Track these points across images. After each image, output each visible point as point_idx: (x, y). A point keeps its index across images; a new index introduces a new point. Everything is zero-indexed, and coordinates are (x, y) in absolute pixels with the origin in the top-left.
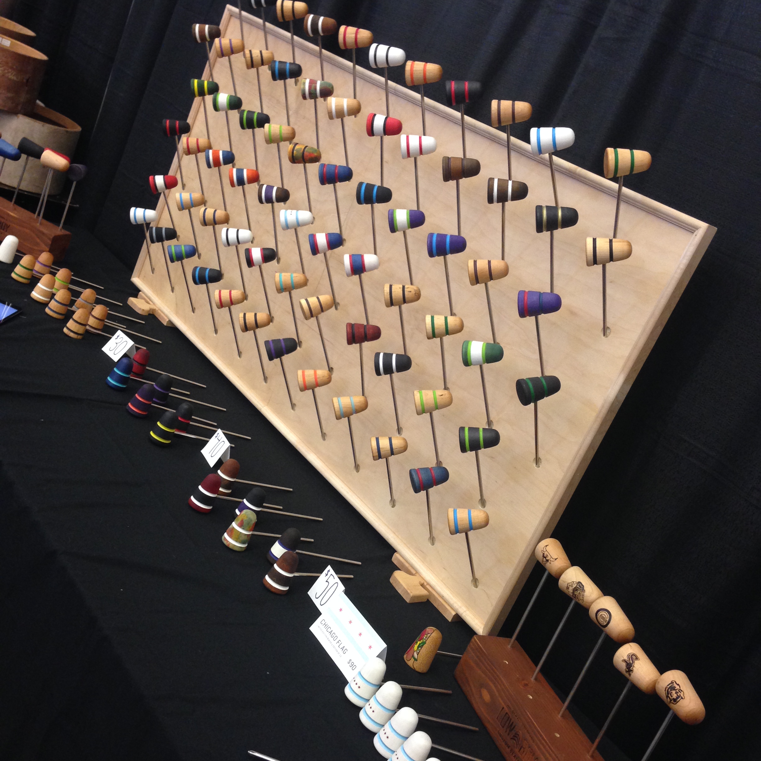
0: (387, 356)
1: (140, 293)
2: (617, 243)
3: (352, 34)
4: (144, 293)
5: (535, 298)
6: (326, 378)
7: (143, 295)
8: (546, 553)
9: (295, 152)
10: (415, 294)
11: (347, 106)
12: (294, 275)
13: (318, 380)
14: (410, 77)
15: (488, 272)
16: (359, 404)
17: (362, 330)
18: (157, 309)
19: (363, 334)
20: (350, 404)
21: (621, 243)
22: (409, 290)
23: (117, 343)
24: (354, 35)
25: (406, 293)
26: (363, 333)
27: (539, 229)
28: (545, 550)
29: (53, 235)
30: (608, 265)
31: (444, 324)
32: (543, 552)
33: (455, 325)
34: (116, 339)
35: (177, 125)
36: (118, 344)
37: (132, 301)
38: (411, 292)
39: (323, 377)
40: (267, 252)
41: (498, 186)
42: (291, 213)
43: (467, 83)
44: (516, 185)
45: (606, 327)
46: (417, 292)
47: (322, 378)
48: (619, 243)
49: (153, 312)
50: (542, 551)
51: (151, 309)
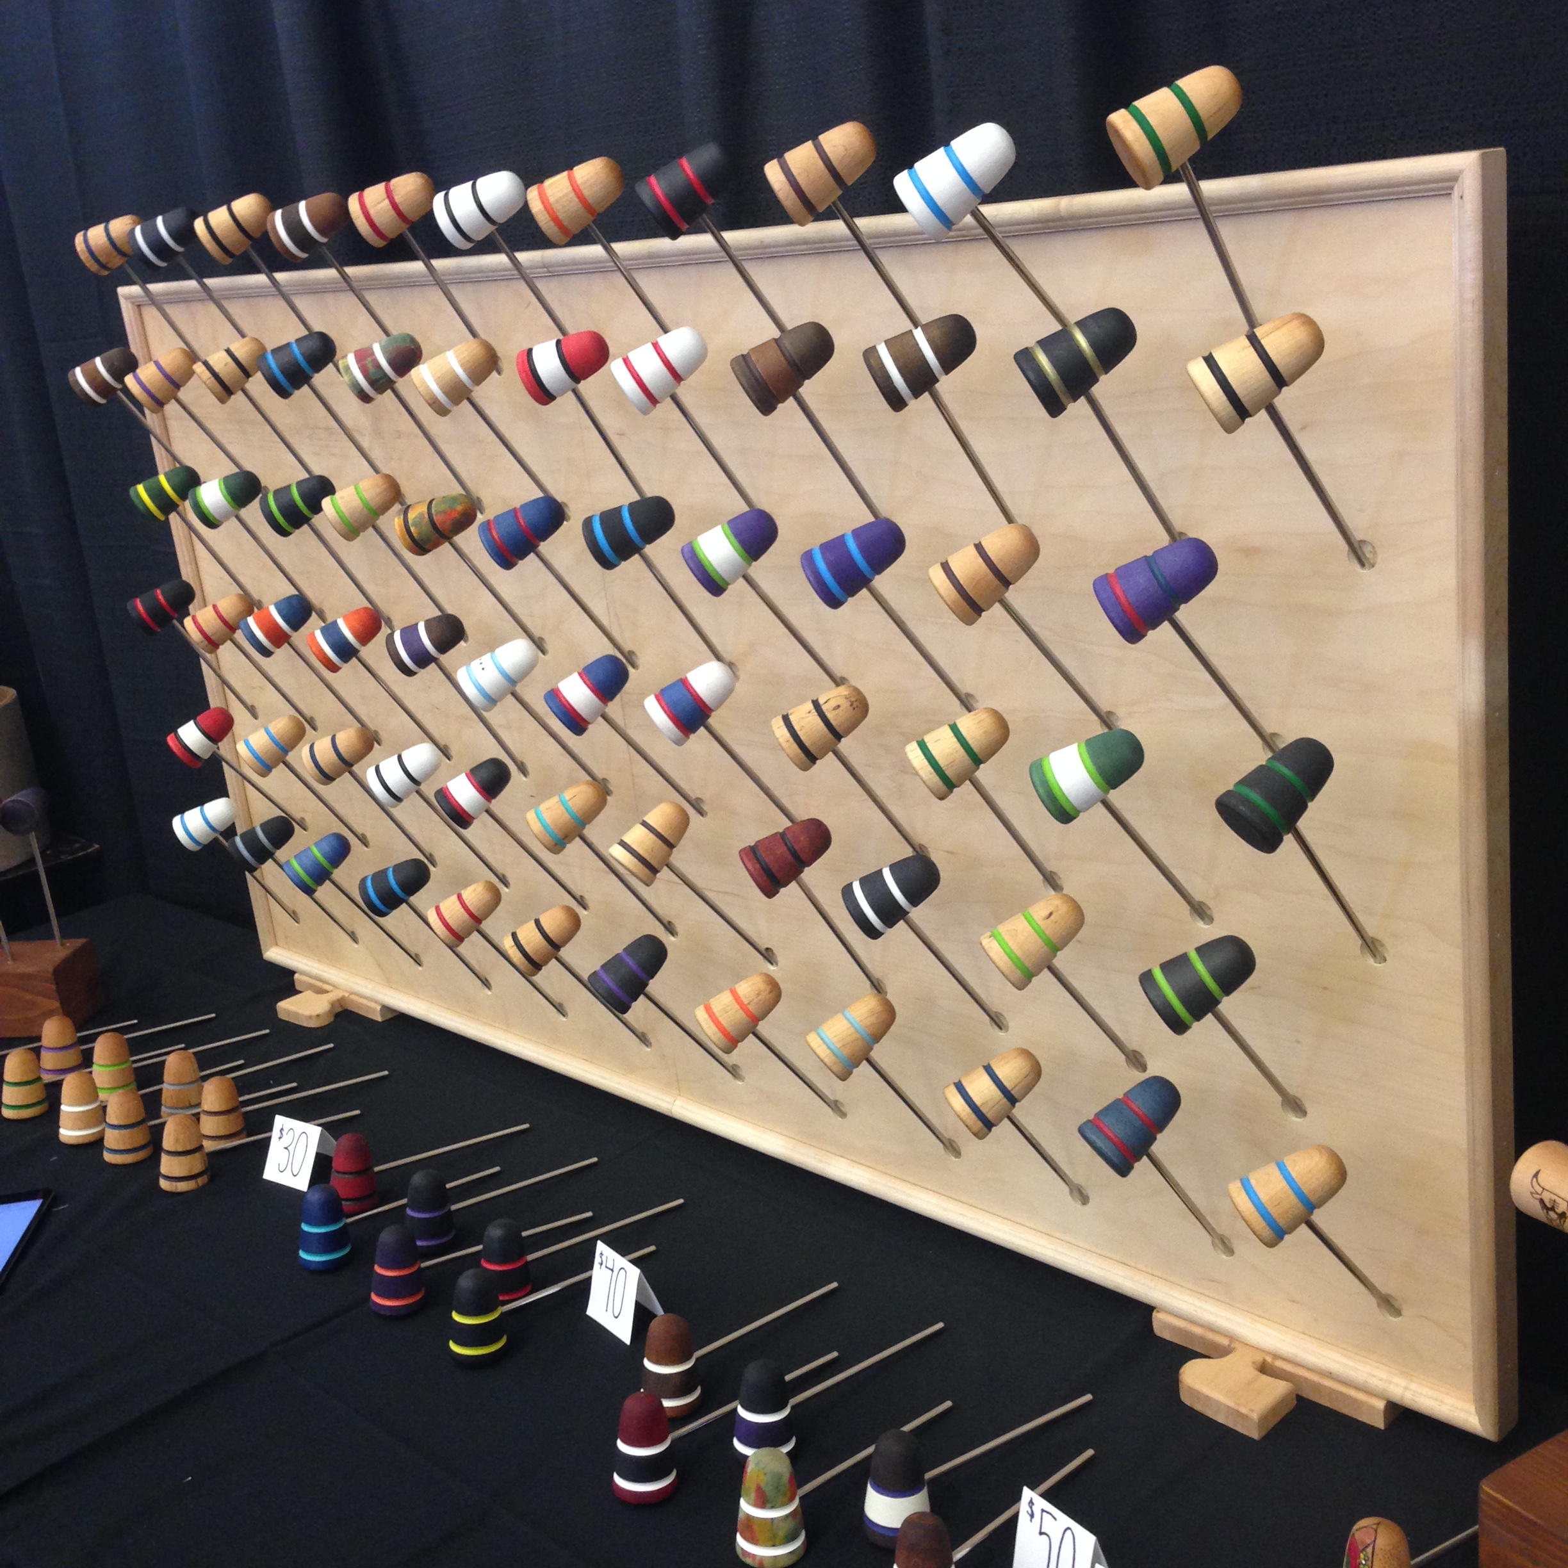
0: (873, 882)
1: (296, 976)
2: (1271, 337)
3: (379, 203)
4: (303, 973)
5: (1143, 580)
6: (767, 992)
7: (304, 978)
8: (1547, 1197)
9: (412, 529)
10: (851, 705)
11: (462, 365)
12: (568, 795)
13: (751, 1008)
14: (552, 224)
15: (991, 575)
16: (873, 1019)
17: (781, 850)
18: (347, 995)
19: (789, 857)
20: (852, 1030)
21: (1284, 330)
22: (833, 704)
23: (286, 1148)
24: (387, 202)
25: (830, 716)
26: (788, 855)
27: (1054, 406)
28: (1539, 1190)
29: (51, 969)
30: (1278, 402)
31: (958, 745)
32: (1538, 1197)
33: (985, 732)
34: (280, 1138)
35: (161, 597)
36: (291, 1149)
37: (288, 1008)
38: (839, 706)
39: (758, 994)
40: (484, 774)
41: (894, 361)
42: (482, 666)
43: (685, 162)
44: (936, 333)
45: (1356, 545)
46: (853, 699)
47: (756, 1000)
48: (1278, 333)
49: (341, 1006)
50: (1532, 1193)
51: (333, 1004)
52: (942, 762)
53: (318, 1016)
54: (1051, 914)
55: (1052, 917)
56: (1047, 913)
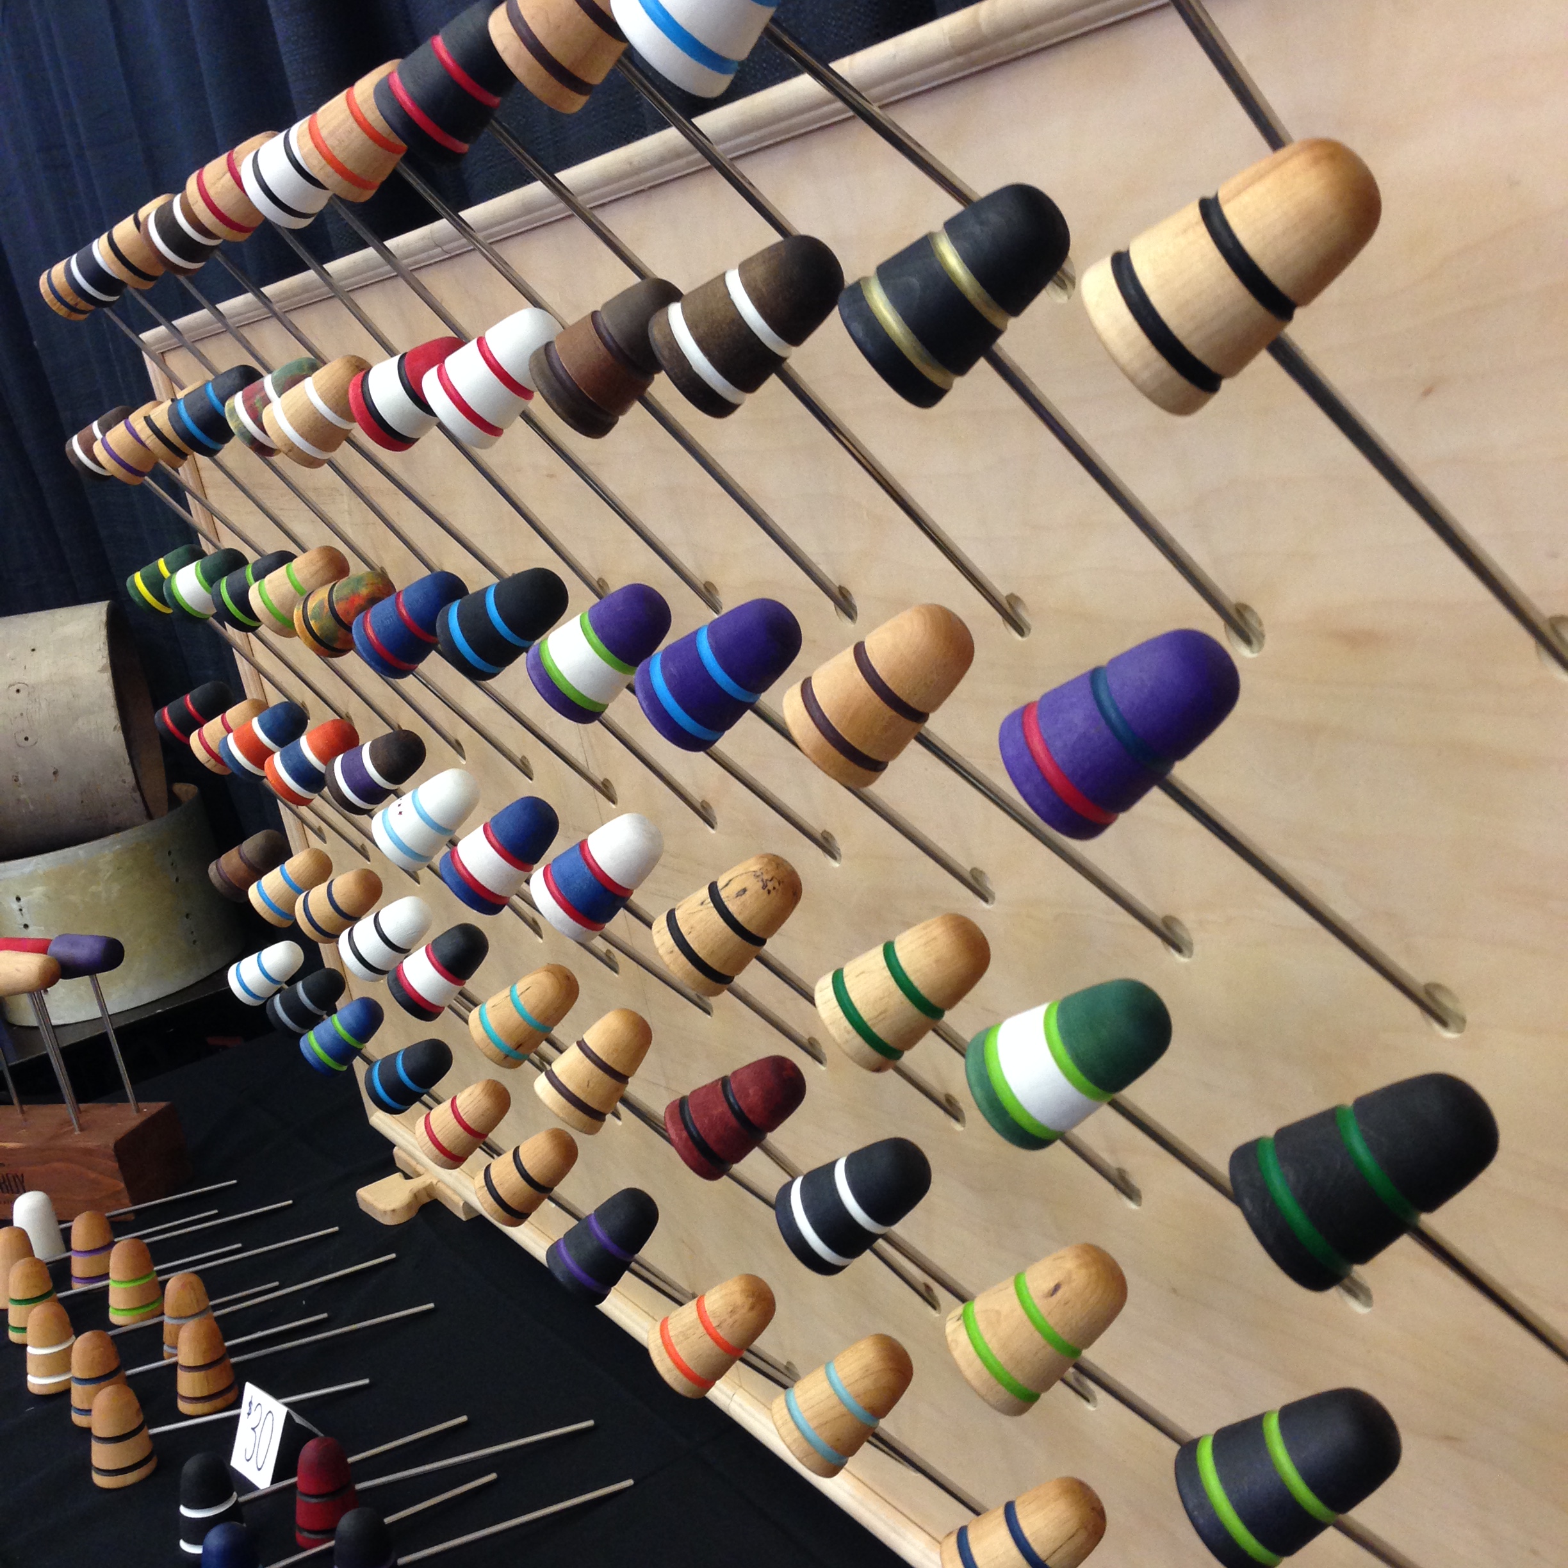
0: (817, 1186)
7: (402, 1154)
11: (322, 396)
12: (520, 986)
13: (722, 1333)
15: (877, 700)
16: (868, 1383)
17: (721, 1108)
18: (435, 1182)
19: (733, 1121)
20: (835, 1400)
23: (253, 1429)
24: (228, 175)
27: (919, 389)
29: (112, 1145)
31: (892, 983)
33: (937, 961)
34: (249, 1414)
35: (190, 706)
36: (257, 1431)
37: (371, 1195)
39: (733, 1312)
40: (448, 949)
41: (690, 329)
42: (400, 809)
43: (439, 41)
47: (730, 1321)
48: (1260, 188)
49: (429, 1195)
51: (416, 1196)
52: (866, 1012)
53: (393, 1211)
54: (1057, 1288)
55: (1059, 1293)
56: (1052, 1285)
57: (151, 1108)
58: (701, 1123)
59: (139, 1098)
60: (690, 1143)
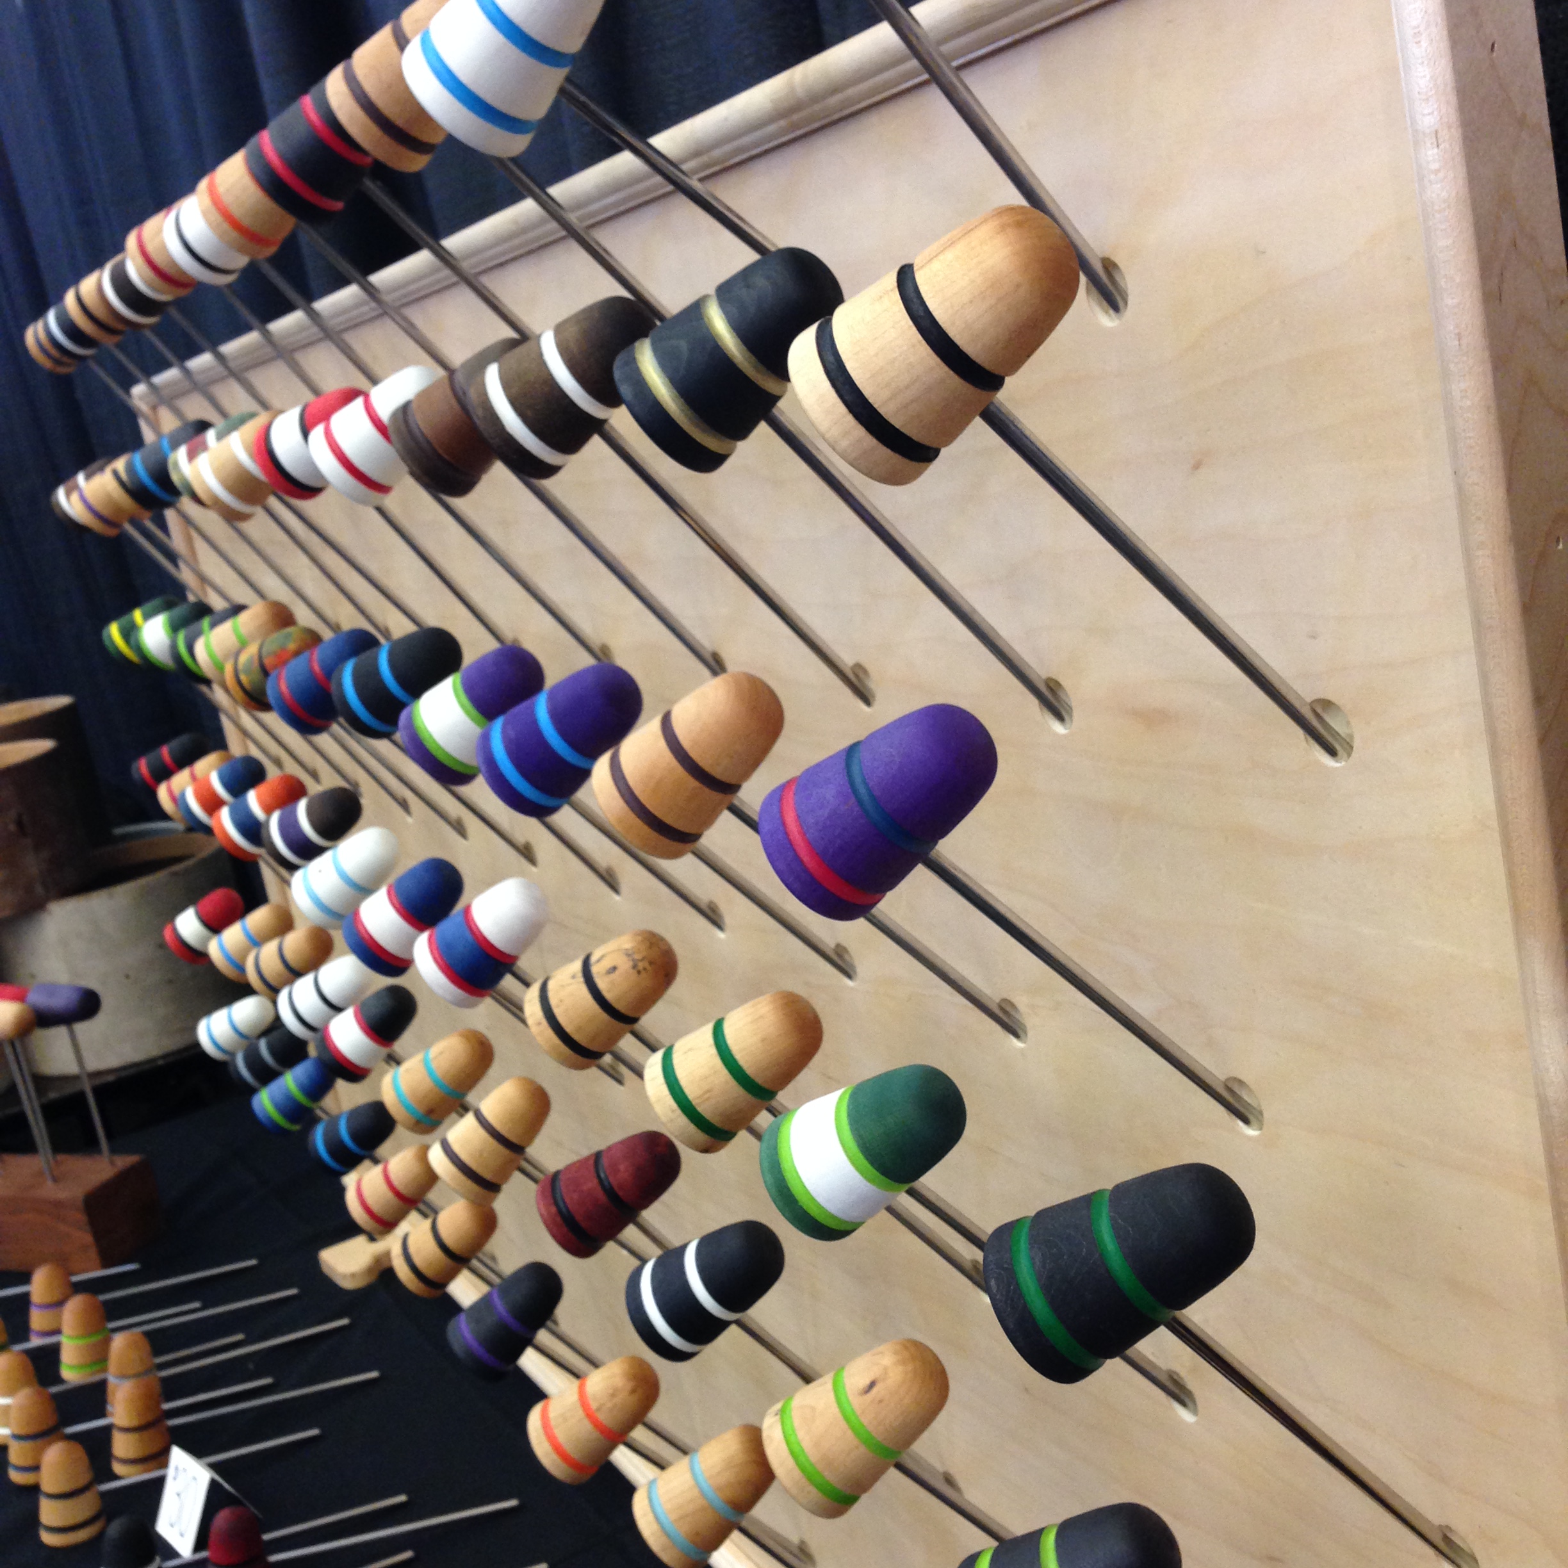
0: (666, 1269)
5: (829, 793)
9: (242, 677)
10: (634, 967)
11: (247, 450)
12: (434, 1051)
13: (602, 1417)
15: (679, 770)
17: (591, 1184)
19: (600, 1194)
22: (607, 964)
25: (602, 984)
27: (702, 461)
31: (718, 1062)
34: (174, 1479)
35: (166, 755)
37: (334, 1259)
38: (614, 969)
40: (376, 1010)
46: (637, 957)
51: (377, 1260)
52: (692, 1091)
53: (354, 1274)
54: (872, 1384)
55: (875, 1390)
56: (867, 1382)
57: (124, 1161)
58: (571, 1199)
59: (114, 1150)
60: (558, 1219)
